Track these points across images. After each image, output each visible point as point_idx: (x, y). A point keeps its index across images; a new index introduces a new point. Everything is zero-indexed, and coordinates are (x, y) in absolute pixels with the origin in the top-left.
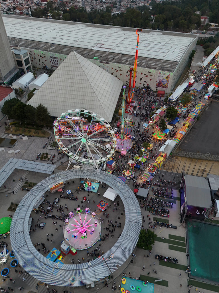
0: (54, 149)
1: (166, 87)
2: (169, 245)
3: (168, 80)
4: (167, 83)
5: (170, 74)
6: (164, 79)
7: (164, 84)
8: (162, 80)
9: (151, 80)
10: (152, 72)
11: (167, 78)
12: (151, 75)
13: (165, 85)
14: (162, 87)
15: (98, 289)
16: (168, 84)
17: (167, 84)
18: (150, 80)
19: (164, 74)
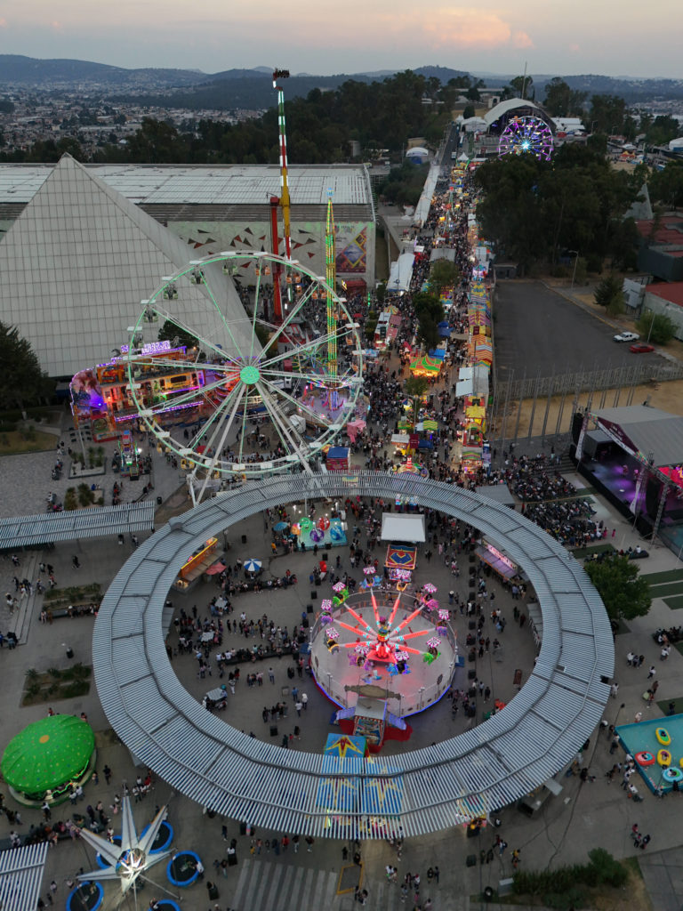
0: (100, 472)
1: (362, 270)
2: (664, 600)
3: (362, 246)
4: (363, 255)
5: (365, 229)
6: (351, 247)
7: (353, 263)
8: (346, 248)
9: (311, 255)
10: (312, 231)
11: (358, 240)
12: (310, 241)
13: (358, 265)
14: (349, 272)
15: (570, 801)
16: (365, 257)
17: (364, 259)
18: (308, 256)
19: (349, 230)
